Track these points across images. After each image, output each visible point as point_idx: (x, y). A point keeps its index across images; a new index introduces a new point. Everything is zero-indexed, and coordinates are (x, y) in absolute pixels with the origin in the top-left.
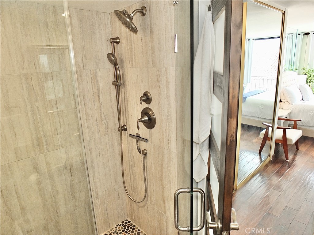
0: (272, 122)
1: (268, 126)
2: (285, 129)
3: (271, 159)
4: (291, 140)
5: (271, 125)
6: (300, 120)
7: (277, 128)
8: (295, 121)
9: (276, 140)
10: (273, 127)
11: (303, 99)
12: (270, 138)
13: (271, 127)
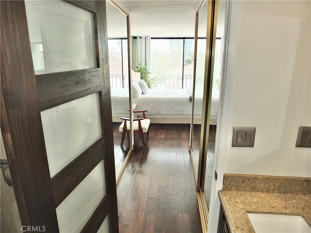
0: (129, 116)
1: (126, 120)
2: (139, 120)
3: (133, 149)
4: (145, 129)
5: (129, 119)
6: (147, 111)
7: (134, 120)
8: (144, 112)
9: (134, 131)
10: (130, 120)
11: (143, 93)
12: (129, 130)
13: (129, 120)
